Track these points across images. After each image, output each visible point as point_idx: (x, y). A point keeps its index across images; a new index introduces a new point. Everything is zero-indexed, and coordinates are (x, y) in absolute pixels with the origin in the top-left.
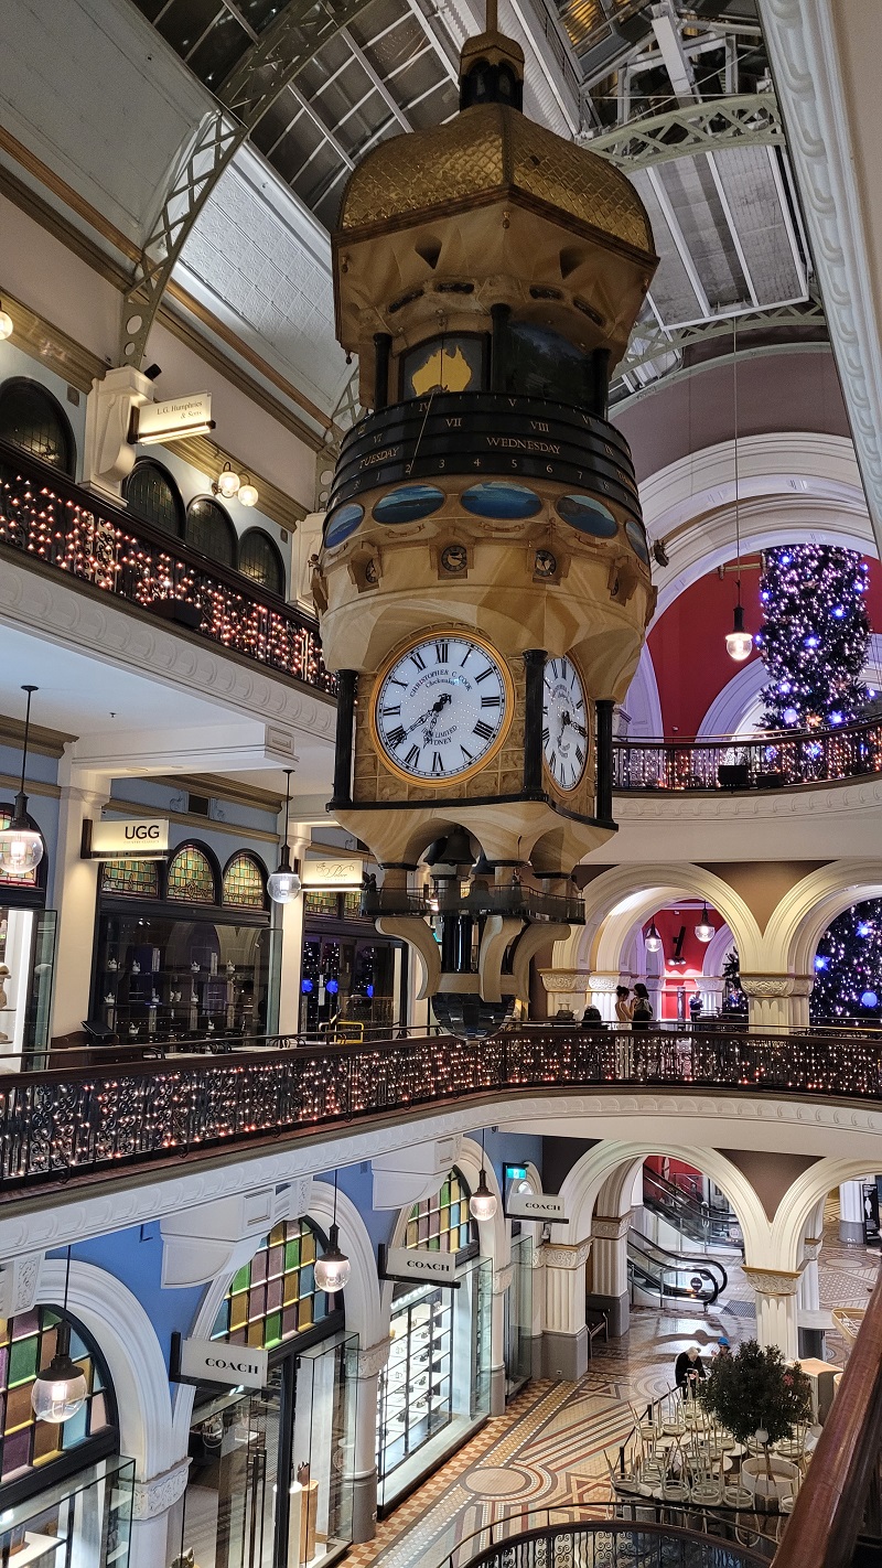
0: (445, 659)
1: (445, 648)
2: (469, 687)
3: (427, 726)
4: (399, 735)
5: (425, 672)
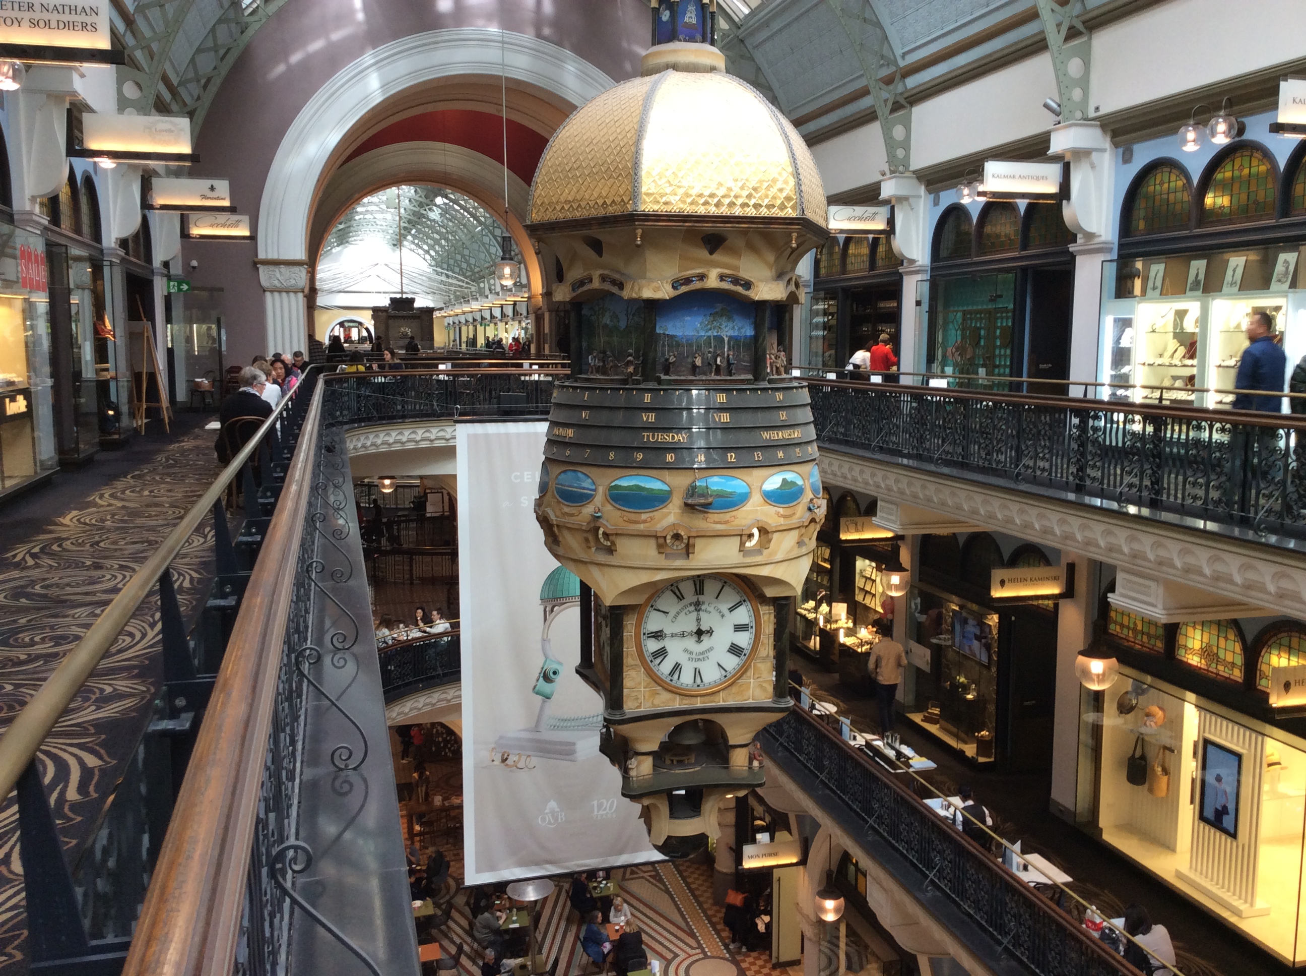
2: (723, 616)
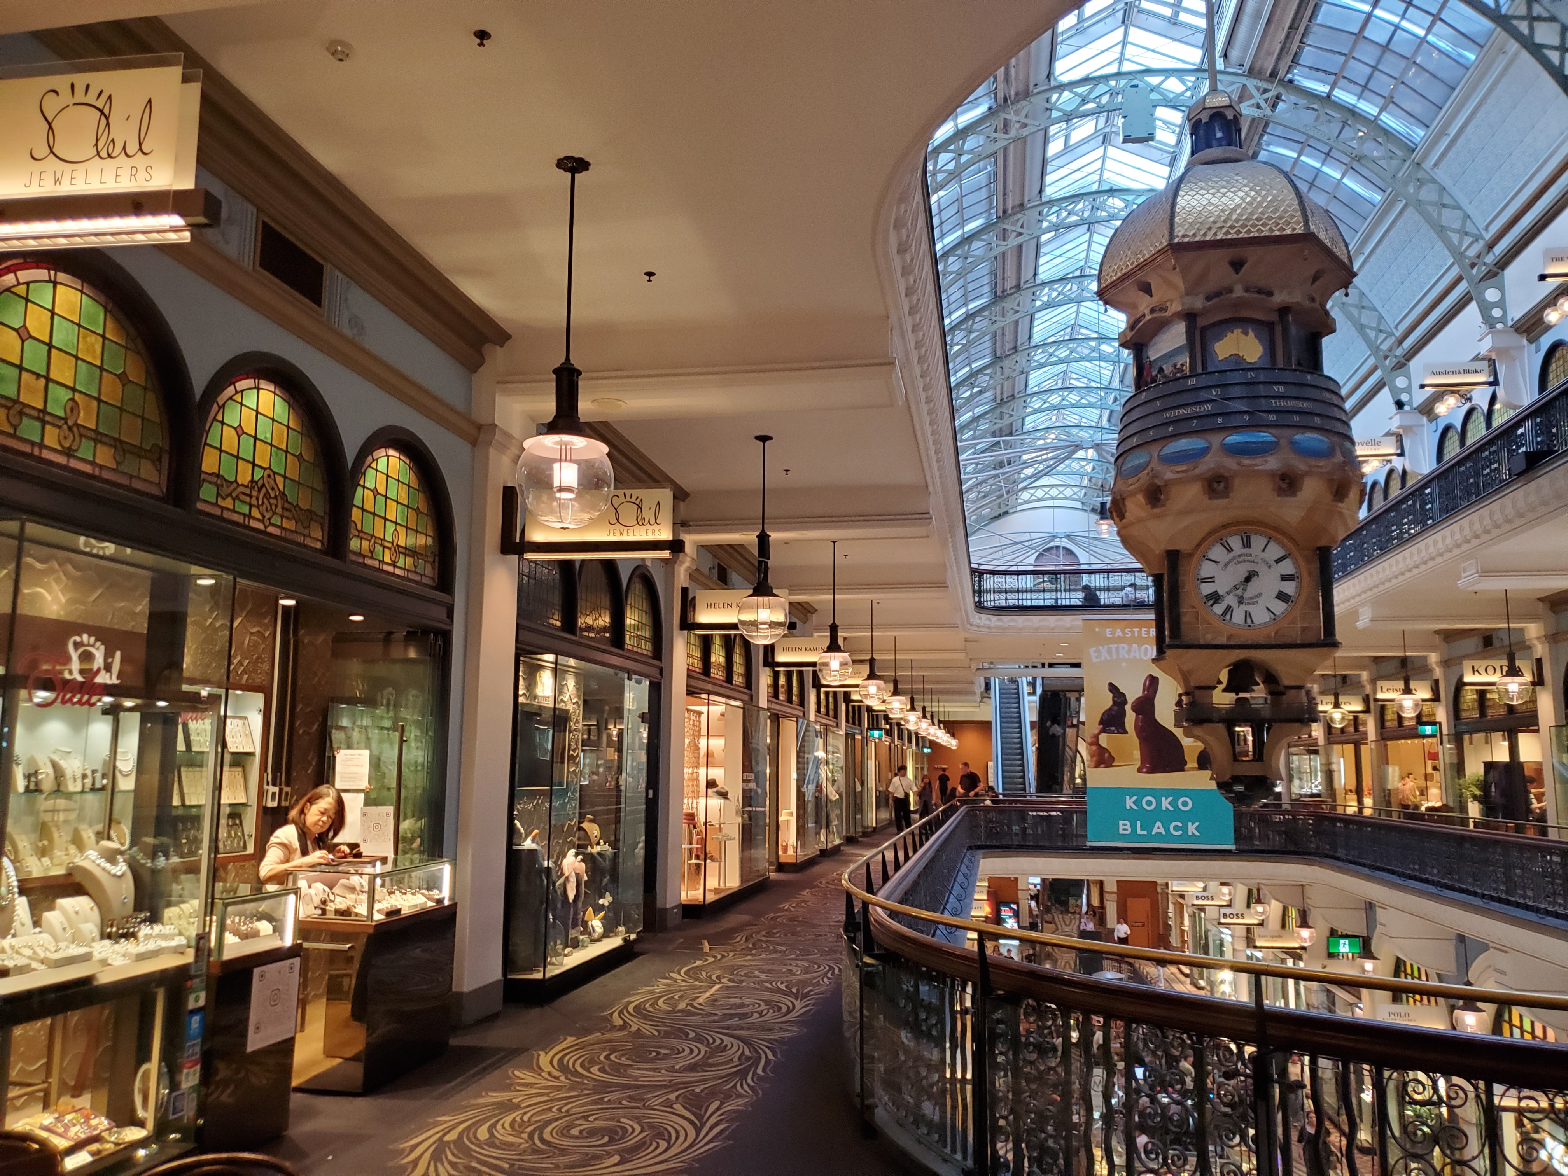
0: (1249, 546)
1: (1248, 538)
3: (1239, 592)
4: (1215, 598)
5: (1232, 554)
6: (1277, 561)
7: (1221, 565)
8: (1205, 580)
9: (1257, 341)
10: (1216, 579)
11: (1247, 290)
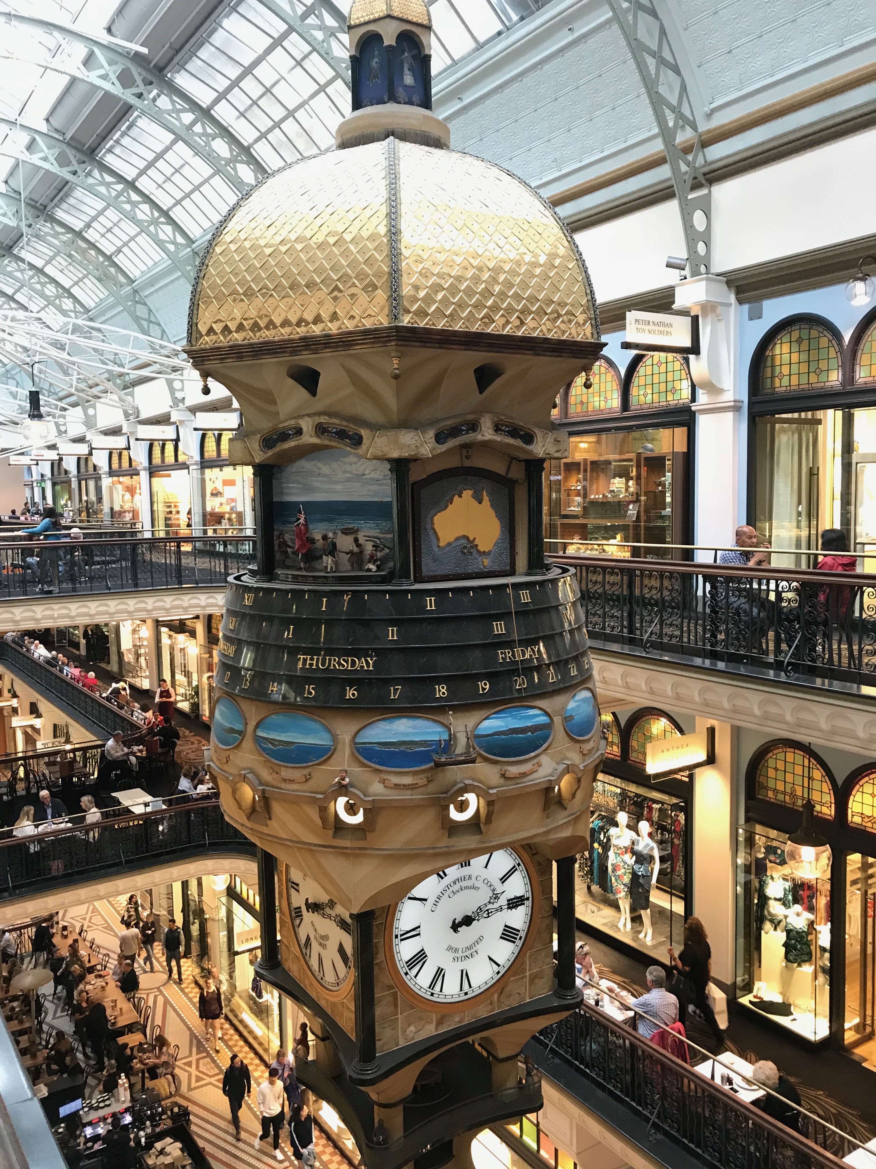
6: (504, 879)
7: (429, 903)
8: (407, 936)
9: (492, 513)
10: (422, 930)
11: (497, 429)
